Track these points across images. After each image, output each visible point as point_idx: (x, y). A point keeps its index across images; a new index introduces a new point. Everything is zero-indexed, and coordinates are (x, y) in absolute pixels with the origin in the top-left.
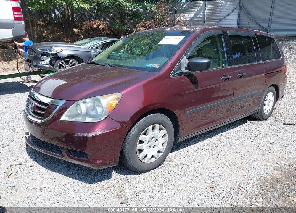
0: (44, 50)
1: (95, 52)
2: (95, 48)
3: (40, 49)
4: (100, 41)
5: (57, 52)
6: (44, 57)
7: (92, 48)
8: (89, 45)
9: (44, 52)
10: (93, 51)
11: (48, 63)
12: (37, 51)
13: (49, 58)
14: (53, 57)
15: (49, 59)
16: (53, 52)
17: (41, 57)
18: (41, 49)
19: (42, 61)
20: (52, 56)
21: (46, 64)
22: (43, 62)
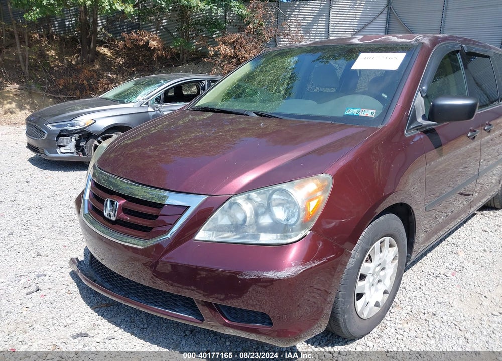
0: (60, 126)
1: (154, 109)
2: (153, 103)
3: (52, 125)
4: (159, 86)
5: (86, 126)
6: (63, 139)
7: (147, 103)
8: (141, 100)
9: (62, 131)
10: (150, 109)
11: (74, 150)
12: (47, 130)
13: (73, 140)
14: (80, 137)
15: (74, 142)
16: (78, 127)
17: (57, 141)
18: (54, 124)
19: (60, 147)
20: (77, 136)
21: (69, 151)
22: (62, 150)
